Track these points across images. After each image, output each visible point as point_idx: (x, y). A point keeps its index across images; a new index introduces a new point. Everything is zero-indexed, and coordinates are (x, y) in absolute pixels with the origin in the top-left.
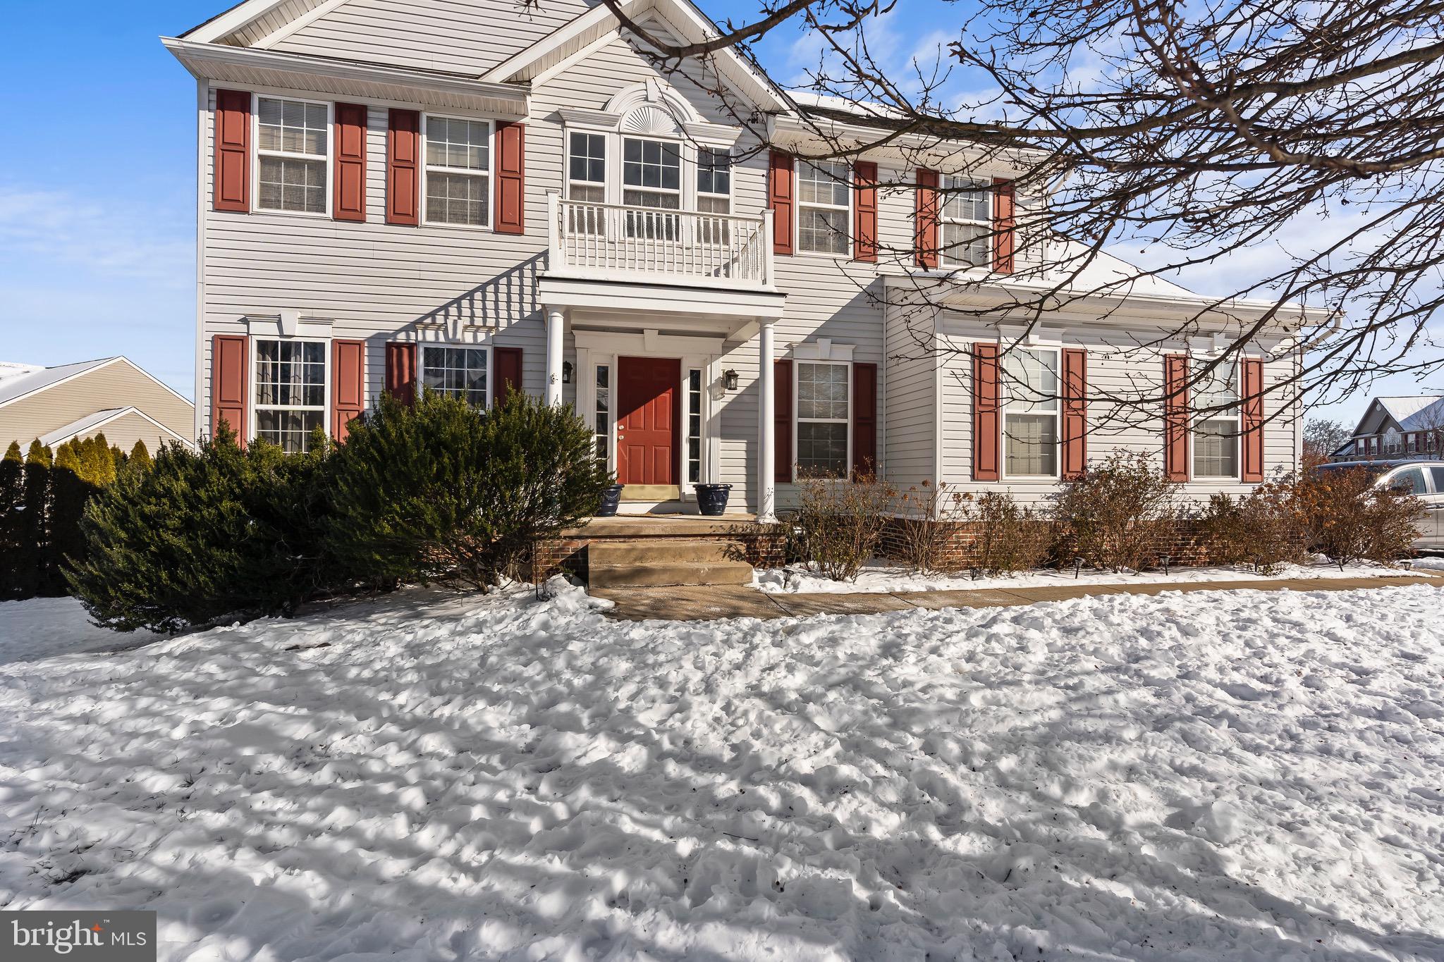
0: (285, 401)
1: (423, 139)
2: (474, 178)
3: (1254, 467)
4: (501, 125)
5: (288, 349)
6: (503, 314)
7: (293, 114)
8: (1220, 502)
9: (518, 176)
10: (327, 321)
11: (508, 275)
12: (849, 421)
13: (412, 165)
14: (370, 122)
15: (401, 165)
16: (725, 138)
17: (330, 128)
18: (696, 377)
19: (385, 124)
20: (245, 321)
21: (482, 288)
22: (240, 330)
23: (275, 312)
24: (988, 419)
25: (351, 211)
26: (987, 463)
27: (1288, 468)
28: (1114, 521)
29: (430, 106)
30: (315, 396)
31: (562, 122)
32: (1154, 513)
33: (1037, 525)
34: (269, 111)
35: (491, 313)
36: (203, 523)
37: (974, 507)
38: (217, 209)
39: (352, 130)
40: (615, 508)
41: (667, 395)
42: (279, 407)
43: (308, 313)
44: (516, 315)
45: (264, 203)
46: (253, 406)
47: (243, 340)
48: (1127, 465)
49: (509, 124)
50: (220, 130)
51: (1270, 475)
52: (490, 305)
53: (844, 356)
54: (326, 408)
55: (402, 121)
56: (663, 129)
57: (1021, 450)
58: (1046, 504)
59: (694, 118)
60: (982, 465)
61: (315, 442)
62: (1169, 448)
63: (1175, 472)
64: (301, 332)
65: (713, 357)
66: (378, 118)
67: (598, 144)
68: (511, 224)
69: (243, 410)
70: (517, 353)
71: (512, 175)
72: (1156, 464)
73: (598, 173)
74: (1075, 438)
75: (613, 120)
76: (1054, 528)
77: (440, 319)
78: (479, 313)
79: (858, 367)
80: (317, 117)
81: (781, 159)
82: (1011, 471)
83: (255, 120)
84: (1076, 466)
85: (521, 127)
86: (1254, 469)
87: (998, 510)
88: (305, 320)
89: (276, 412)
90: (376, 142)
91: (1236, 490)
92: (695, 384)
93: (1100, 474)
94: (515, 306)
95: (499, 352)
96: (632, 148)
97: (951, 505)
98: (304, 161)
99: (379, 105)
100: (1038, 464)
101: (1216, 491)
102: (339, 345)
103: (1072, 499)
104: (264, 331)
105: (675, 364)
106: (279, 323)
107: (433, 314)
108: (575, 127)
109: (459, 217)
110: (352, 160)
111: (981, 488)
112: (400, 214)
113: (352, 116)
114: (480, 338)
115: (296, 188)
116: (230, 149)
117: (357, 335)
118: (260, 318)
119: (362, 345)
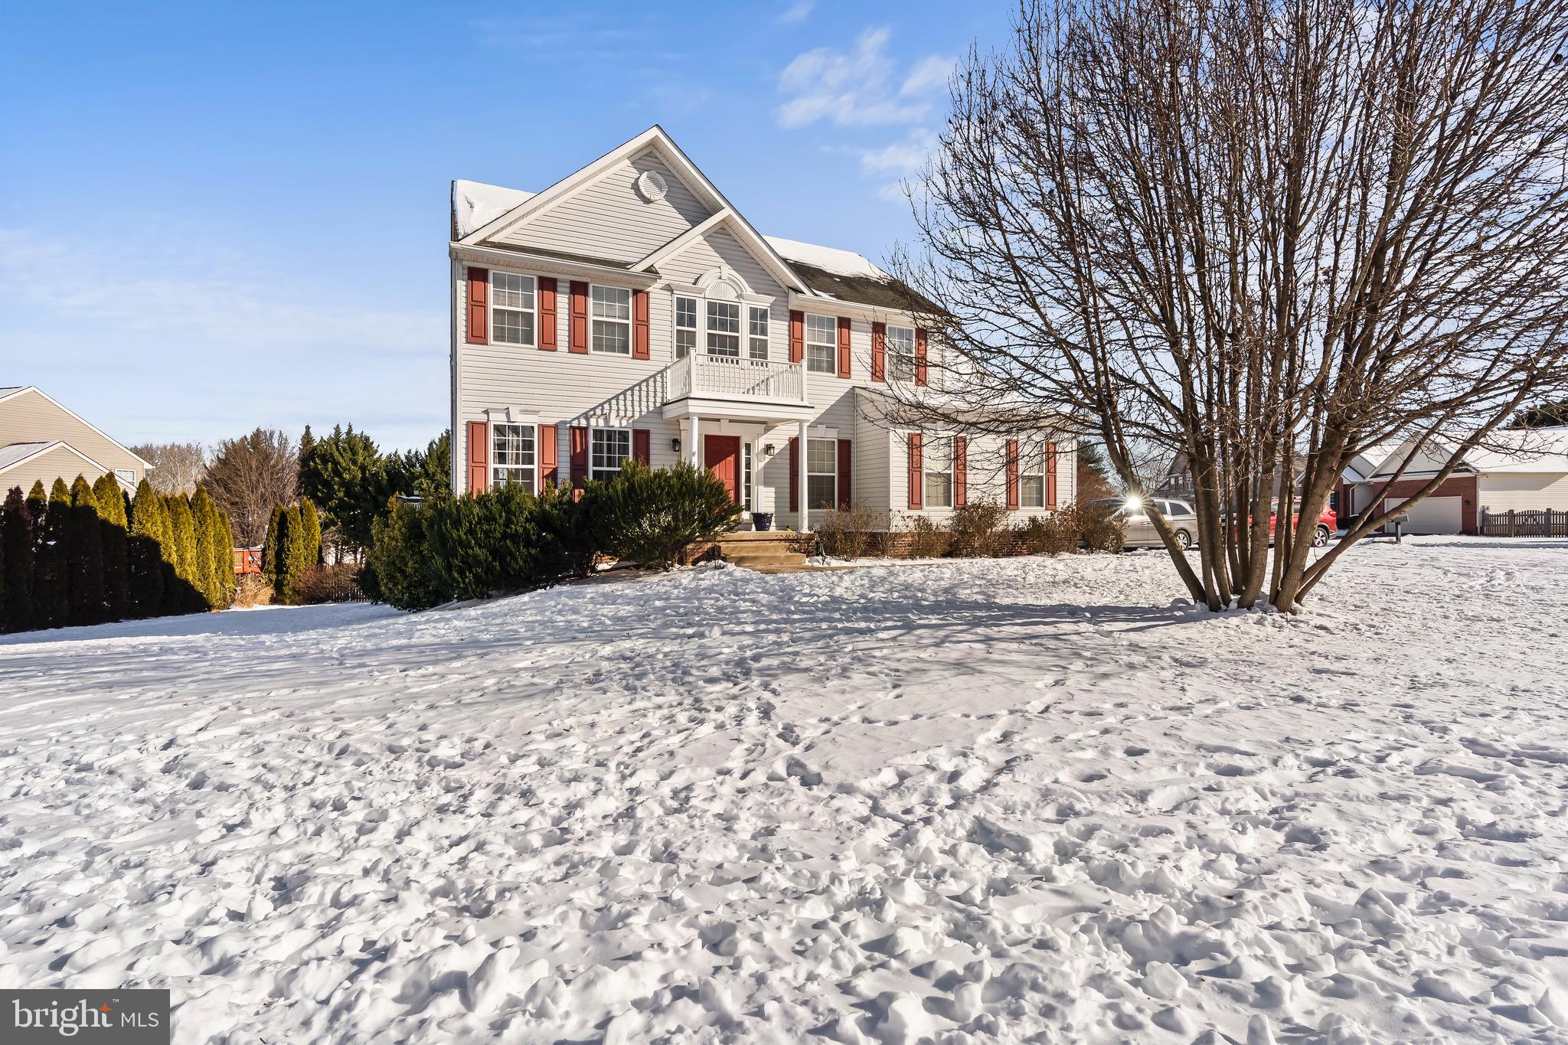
0: (509, 463)
1: (591, 301)
2: (620, 324)
3: (1052, 502)
4: (636, 292)
6: (637, 409)
7: (513, 283)
8: (1033, 520)
9: (646, 323)
10: (534, 413)
11: (639, 385)
12: (836, 474)
13: (584, 316)
14: (559, 289)
15: (577, 316)
16: (764, 302)
17: (536, 292)
18: (748, 447)
19: (568, 290)
20: (486, 412)
21: (624, 393)
22: (483, 418)
23: (504, 406)
24: (916, 475)
25: (548, 344)
26: (916, 500)
27: (1069, 502)
28: (981, 531)
29: (594, 280)
31: (672, 291)
32: (999, 528)
33: (942, 534)
34: (499, 282)
35: (629, 408)
37: (912, 524)
38: (468, 342)
39: (548, 294)
41: (731, 459)
42: (507, 466)
43: (523, 407)
44: (644, 410)
45: (496, 338)
47: (485, 424)
48: (987, 501)
49: (641, 291)
50: (470, 292)
51: (1060, 507)
52: (629, 403)
53: (833, 435)
54: (535, 467)
55: (579, 289)
56: (729, 296)
57: (933, 491)
58: (946, 523)
59: (749, 291)
60: (914, 501)
62: (1008, 491)
63: (1012, 505)
64: (520, 420)
65: (759, 436)
66: (562, 287)
67: (692, 305)
68: (642, 353)
69: (485, 468)
70: (647, 433)
71: (643, 323)
72: (1002, 500)
73: (692, 322)
74: (962, 484)
75: (702, 291)
76: (951, 535)
77: (598, 412)
78: (622, 408)
79: (840, 442)
80: (528, 285)
81: (796, 316)
82: (928, 504)
83: (491, 287)
84: (961, 501)
85: (648, 293)
86: (1051, 504)
87: (923, 524)
88: (523, 412)
89: (505, 469)
90: (563, 301)
91: (1042, 513)
92: (748, 452)
93: (973, 506)
94: (644, 404)
95: (636, 432)
96: (712, 308)
97: (901, 523)
98: (518, 313)
99: (564, 280)
100: (941, 500)
101: (1032, 515)
102: (543, 428)
103: (959, 520)
104: (499, 419)
105: (737, 440)
106: (508, 414)
107: (594, 409)
108: (678, 294)
109: (612, 349)
110: (549, 313)
111: (915, 513)
112: (577, 346)
113: (548, 284)
114: (624, 423)
115: (515, 329)
116: (476, 305)
117: (552, 421)
118: (496, 410)
119: (556, 427)
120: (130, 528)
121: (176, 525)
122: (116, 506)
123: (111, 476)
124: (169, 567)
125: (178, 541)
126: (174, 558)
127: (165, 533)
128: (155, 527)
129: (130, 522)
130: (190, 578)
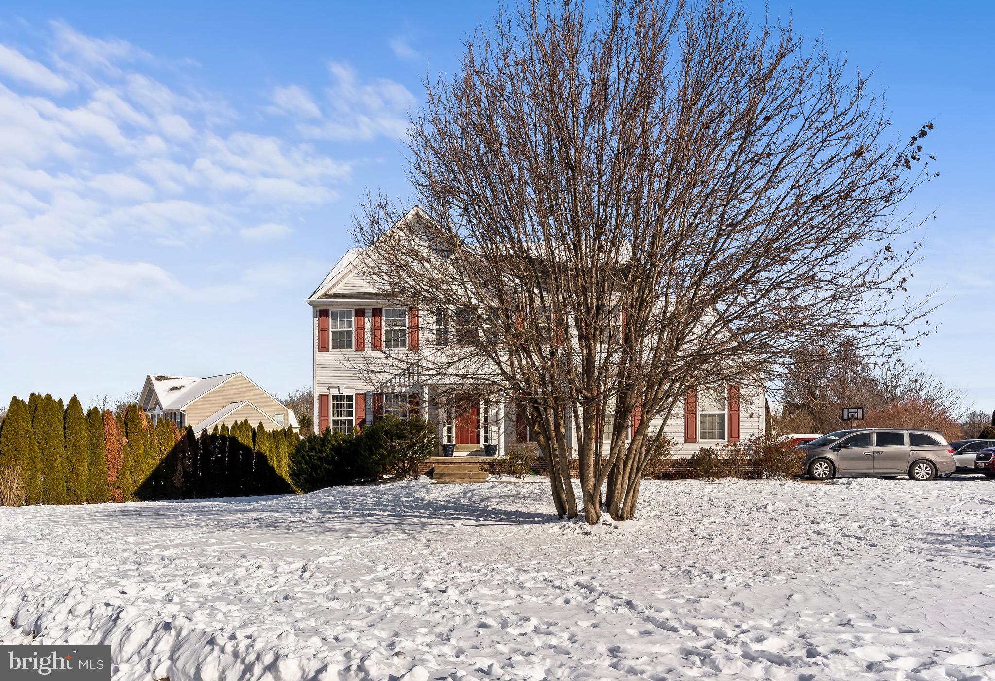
0: (341, 416)
3: (735, 435)
4: (410, 309)
5: (342, 398)
6: (412, 380)
7: (342, 315)
9: (417, 327)
10: (353, 387)
11: (412, 366)
14: (366, 314)
15: (376, 329)
17: (353, 318)
18: (486, 401)
19: (371, 314)
20: (328, 389)
21: (404, 371)
22: (327, 392)
23: (338, 385)
25: (360, 348)
27: (757, 435)
29: (385, 307)
30: (350, 414)
31: (433, 305)
34: (334, 316)
35: (407, 380)
36: (323, 457)
38: (319, 351)
39: (360, 318)
40: (452, 454)
42: (339, 418)
43: (347, 385)
44: (416, 381)
45: (334, 347)
46: (331, 418)
47: (328, 396)
49: (413, 308)
50: (320, 324)
51: (746, 438)
52: (406, 377)
54: (354, 418)
55: (377, 312)
61: (350, 430)
63: (689, 438)
64: (345, 392)
65: (492, 393)
66: (369, 313)
68: (414, 346)
69: (328, 420)
70: (417, 395)
71: (414, 328)
73: (446, 323)
77: (389, 384)
78: (402, 380)
80: (349, 316)
83: (330, 319)
85: (418, 309)
88: (347, 387)
89: (338, 420)
90: (368, 321)
92: (486, 404)
94: (416, 377)
95: (410, 395)
98: (345, 331)
99: (369, 309)
102: (357, 395)
104: (334, 392)
105: (478, 396)
106: (339, 389)
107: (386, 383)
108: (438, 306)
109: (396, 345)
110: (360, 328)
112: (377, 346)
113: (360, 313)
114: (403, 390)
115: (343, 341)
116: (323, 330)
117: (362, 392)
118: (333, 388)
119: (365, 394)
120: (254, 448)
121: (277, 446)
122: (248, 436)
123: (246, 421)
124: (273, 469)
125: (278, 455)
126: (275, 464)
127: (270, 451)
128: (265, 448)
129: (254, 445)
130: (284, 475)
